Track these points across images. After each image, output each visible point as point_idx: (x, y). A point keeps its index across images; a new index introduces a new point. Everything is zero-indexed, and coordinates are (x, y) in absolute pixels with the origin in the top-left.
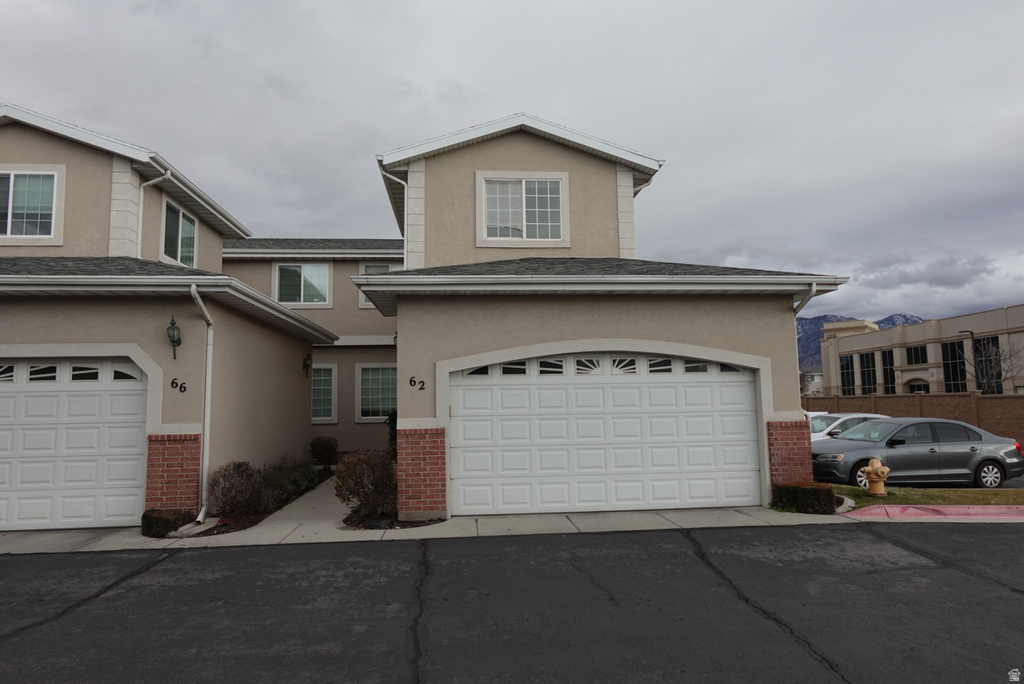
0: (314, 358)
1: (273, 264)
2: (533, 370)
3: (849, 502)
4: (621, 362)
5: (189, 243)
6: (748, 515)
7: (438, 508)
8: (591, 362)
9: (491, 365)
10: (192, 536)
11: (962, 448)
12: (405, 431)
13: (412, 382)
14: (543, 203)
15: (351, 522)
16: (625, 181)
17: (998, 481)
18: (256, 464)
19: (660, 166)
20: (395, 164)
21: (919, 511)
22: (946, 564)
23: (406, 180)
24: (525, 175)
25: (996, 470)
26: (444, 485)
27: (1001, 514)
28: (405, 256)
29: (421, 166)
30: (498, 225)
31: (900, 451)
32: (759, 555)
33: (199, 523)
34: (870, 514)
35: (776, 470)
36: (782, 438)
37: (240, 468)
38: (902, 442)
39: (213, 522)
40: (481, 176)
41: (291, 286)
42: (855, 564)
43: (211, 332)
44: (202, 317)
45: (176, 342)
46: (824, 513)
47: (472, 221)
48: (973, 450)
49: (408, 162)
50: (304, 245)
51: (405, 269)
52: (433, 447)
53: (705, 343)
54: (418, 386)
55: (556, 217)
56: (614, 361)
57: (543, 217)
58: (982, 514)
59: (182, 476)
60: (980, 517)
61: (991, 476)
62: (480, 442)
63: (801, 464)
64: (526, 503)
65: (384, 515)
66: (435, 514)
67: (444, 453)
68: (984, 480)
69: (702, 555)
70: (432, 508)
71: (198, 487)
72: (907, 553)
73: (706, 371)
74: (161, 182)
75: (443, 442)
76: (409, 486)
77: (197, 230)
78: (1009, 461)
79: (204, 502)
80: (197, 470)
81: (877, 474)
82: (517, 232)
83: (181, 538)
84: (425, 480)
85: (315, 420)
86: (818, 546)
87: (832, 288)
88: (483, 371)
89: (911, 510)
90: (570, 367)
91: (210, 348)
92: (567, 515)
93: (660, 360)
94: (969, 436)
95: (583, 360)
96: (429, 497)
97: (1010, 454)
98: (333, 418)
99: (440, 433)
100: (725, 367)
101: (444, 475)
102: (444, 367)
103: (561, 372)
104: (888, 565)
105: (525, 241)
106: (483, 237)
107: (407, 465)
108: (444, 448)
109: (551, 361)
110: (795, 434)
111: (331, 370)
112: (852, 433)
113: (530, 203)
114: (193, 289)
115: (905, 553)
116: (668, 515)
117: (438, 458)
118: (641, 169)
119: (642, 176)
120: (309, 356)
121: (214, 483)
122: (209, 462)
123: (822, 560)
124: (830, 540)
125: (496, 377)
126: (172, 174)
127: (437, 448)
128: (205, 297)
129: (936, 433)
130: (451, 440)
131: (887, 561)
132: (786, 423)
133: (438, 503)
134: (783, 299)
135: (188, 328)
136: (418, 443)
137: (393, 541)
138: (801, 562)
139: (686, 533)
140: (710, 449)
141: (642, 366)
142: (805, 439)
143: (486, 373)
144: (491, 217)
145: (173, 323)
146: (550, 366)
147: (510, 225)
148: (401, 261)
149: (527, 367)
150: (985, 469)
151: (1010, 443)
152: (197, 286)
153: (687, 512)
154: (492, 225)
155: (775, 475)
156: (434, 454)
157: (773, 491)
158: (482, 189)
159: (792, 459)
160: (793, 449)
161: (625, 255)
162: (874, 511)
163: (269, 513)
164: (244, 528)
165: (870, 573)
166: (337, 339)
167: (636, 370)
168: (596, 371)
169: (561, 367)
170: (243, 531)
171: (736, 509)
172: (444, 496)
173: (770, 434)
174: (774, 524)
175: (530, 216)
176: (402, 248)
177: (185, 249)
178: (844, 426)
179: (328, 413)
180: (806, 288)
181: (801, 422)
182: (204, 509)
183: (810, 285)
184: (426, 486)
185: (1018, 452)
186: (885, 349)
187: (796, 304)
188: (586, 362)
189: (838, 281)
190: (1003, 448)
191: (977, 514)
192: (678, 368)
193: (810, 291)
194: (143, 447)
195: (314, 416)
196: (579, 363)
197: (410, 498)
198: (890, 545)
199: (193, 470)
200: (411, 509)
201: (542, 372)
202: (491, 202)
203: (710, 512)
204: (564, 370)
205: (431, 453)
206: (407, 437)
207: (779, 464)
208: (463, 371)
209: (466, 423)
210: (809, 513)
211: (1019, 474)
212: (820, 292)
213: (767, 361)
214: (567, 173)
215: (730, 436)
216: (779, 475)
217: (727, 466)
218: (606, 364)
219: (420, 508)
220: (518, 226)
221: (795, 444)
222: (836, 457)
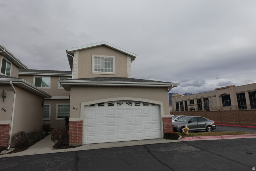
0: (45, 102)
1: (34, 77)
2: (106, 105)
3: (181, 137)
4: (128, 103)
5: (9, 70)
6: (158, 141)
7: (80, 142)
8: (121, 103)
9: (95, 104)
10: (6, 154)
11: (203, 123)
12: (72, 121)
13: (74, 108)
14: (109, 63)
15: (55, 147)
16: (129, 59)
17: (211, 130)
18: (27, 132)
19: (137, 56)
20: (70, 52)
21: (196, 138)
22: (203, 150)
23: (73, 56)
24: (105, 56)
25: (210, 128)
26: (82, 136)
27: (212, 138)
29: (78, 53)
30: (97, 68)
31: (191, 124)
32: (162, 150)
33: (8, 150)
34: (186, 139)
35: (165, 129)
36: (166, 121)
37: (22, 133)
38: (191, 122)
39: (12, 150)
40: (93, 56)
41: (39, 82)
42: (184, 151)
43: (15, 94)
44: (13, 90)
45: (4, 97)
46: (176, 139)
47: (91, 67)
48: (206, 123)
49: (74, 51)
50: (43, 72)
51: (72, 79)
52: (79, 126)
53: (148, 99)
54: (76, 109)
55: (112, 67)
56: (126, 103)
57: (109, 67)
58: (209, 138)
59: (3, 136)
60: (208, 139)
61: (210, 129)
62: (92, 124)
63: (170, 128)
64: (104, 140)
65: (65, 145)
66: (79, 144)
67: (82, 127)
68: (208, 130)
69: (149, 151)
70: (78, 142)
71: (8, 139)
72: (194, 148)
73: (148, 105)
74: (2, 52)
75: (82, 124)
76: (72, 136)
77: (11, 66)
78: (213, 126)
79: (10, 144)
80: (8, 134)
81: (186, 130)
82: (102, 70)
83: (2, 154)
84: (77, 135)
85: (44, 119)
86: (175, 147)
87: (176, 86)
88: (93, 105)
89: (194, 138)
90: (115, 104)
91: (15, 99)
92: (114, 143)
93: (138, 103)
94: (205, 120)
95: (119, 103)
96: (78, 139)
97: (213, 124)
98: (49, 119)
99: (81, 122)
100: (153, 104)
101: (82, 133)
102: (83, 104)
103: (113, 106)
104: (191, 151)
105: (104, 73)
106: (93, 71)
107: (72, 131)
108: (82, 126)
109: (111, 103)
110: (169, 120)
111: (49, 105)
112: (180, 120)
113: (106, 63)
114: (11, 82)
116: (140, 142)
117: (81, 129)
118: (133, 57)
119: (133, 58)
120: (43, 101)
121: (13, 138)
122: (12, 132)
123: (176, 151)
124: (178, 146)
125: (97, 107)
126: (5, 50)
127: (80, 126)
128: (14, 85)
129: (198, 120)
130: (84, 124)
131: (191, 150)
132: (167, 118)
133: (80, 141)
134: (165, 88)
135: (8, 93)
136: (75, 125)
137: (68, 152)
138: (172, 151)
139: (144, 146)
140: (149, 124)
141: (133, 104)
142: (171, 121)
143: (94, 106)
144: (96, 66)
145: (4, 92)
147: (100, 68)
148: (71, 77)
149: (105, 104)
150: (208, 128)
151: (213, 122)
152: (12, 81)
153: (144, 141)
154: (96, 68)
157: (164, 134)
158: (93, 59)
159: (168, 127)
160: (168, 124)
161: (129, 77)
163: (30, 146)
164: (22, 151)
165: (187, 153)
166: (52, 97)
167: (132, 105)
168: (122, 105)
169: (113, 104)
170: (22, 152)
171: (156, 139)
172: (82, 139)
173: (163, 121)
174: (165, 143)
175: (106, 67)
176: (72, 73)
177: (7, 71)
178: (178, 118)
179: (48, 117)
180: (171, 86)
181: (170, 118)
182: (10, 146)
183: (172, 85)
184: (77, 136)
185: (215, 124)
186: (185, 101)
187: (168, 90)
189: (178, 84)
191: (208, 138)
192: (142, 105)
193: (172, 86)
195: (43, 118)
196: (118, 103)
197: (72, 140)
198: (191, 146)
199: (7, 134)
200: (73, 143)
201: (108, 106)
202: (96, 63)
203: (150, 140)
204: (114, 105)
205: (79, 127)
206: (72, 123)
207: (165, 128)
208: (88, 105)
209: (88, 119)
210: (172, 139)
211: (215, 129)
212: (174, 87)
213: (162, 103)
214: (115, 57)
215: (154, 121)
216: (165, 130)
217: (154, 129)
218: (125, 103)
219: (75, 143)
220: (102, 69)
221: (169, 123)
222: (177, 126)
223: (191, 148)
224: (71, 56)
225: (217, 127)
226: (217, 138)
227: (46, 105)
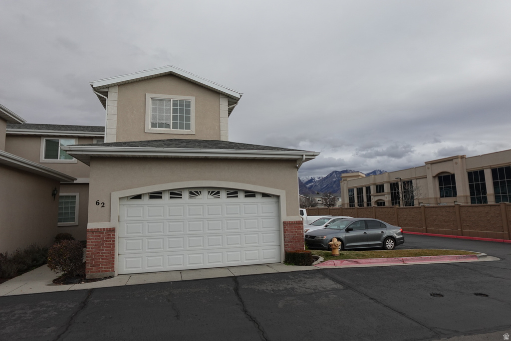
0: (60, 191)
1: (42, 139)
2: (166, 196)
4: (212, 192)
6: (272, 267)
7: (109, 271)
8: (197, 192)
9: (143, 194)
11: (378, 231)
12: (92, 229)
13: (97, 203)
14: (181, 111)
15: (57, 282)
16: (224, 104)
17: (393, 246)
19: (241, 96)
20: (103, 87)
21: (349, 262)
22: (348, 287)
23: (107, 96)
24: (173, 97)
25: (392, 241)
26: (113, 258)
27: (384, 262)
28: (105, 136)
29: (116, 89)
30: (158, 121)
31: (352, 234)
32: (264, 288)
34: (327, 265)
35: (287, 245)
36: (291, 229)
38: (351, 230)
40: (149, 96)
41: (52, 150)
42: (307, 290)
46: (307, 265)
47: (143, 119)
48: (383, 232)
49: (108, 87)
50: (62, 128)
51: (105, 142)
52: (108, 238)
53: (254, 183)
54: (101, 205)
55: (188, 119)
56: (209, 192)
57: (181, 118)
58: (376, 262)
60: (375, 264)
61: (390, 244)
62: (134, 234)
63: (299, 241)
64: (160, 266)
65: (78, 276)
66: (108, 274)
67: (114, 241)
68: (387, 246)
69: (236, 290)
70: (106, 271)
72: (333, 283)
73: (255, 197)
75: (114, 235)
76: (93, 259)
78: (397, 237)
81: (335, 245)
82: (168, 126)
84: (103, 256)
85: (60, 224)
86: (295, 282)
87: (313, 157)
88: (139, 197)
89: (345, 262)
90: (186, 195)
92: (181, 271)
93: (232, 191)
94: (382, 226)
95: (193, 191)
96: (105, 265)
97: (398, 234)
99: (112, 230)
100: (265, 195)
101: (114, 252)
102: (116, 196)
103: (181, 198)
104: (322, 289)
105: (171, 130)
106: (149, 128)
107: (92, 248)
108: (114, 238)
109: (176, 192)
110: (296, 227)
111: (75, 196)
112: (333, 226)
113: (175, 111)
115: (332, 282)
116: (232, 270)
117: (110, 244)
118: (234, 98)
119: (233, 101)
120: (56, 189)
123: (293, 289)
124: (302, 278)
125: (146, 200)
127: (110, 238)
129: (367, 225)
130: (117, 234)
132: (292, 222)
133: (109, 268)
134: (293, 162)
136: (99, 236)
137: (75, 290)
138: (283, 290)
139: (235, 278)
140: (256, 235)
141: (223, 194)
142: (301, 229)
143: (141, 198)
144: (154, 117)
146: (175, 194)
147: (164, 122)
148: (103, 138)
149: (163, 195)
150: (388, 241)
151: (399, 229)
153: (243, 267)
154: (154, 121)
155: (286, 247)
156: (108, 241)
157: (285, 255)
158: (149, 103)
159: (295, 239)
160: (295, 234)
161: (223, 139)
162: (328, 263)
165: (312, 294)
166: (76, 179)
167: (220, 196)
168: (199, 197)
169: (181, 195)
171: (268, 265)
172: (113, 264)
173: (284, 228)
174: (280, 271)
175: (175, 118)
176: (104, 132)
179: (73, 220)
180: (301, 157)
181: (299, 221)
183: (303, 155)
184: (103, 259)
185: (402, 233)
187: (297, 165)
188: (194, 192)
189: (315, 154)
190: (395, 231)
191: (373, 263)
192: (241, 196)
193: (303, 158)
195: (59, 222)
196: (191, 193)
197: (94, 266)
198: (328, 280)
200: (94, 272)
201: (171, 198)
202: (154, 110)
203: (254, 267)
204: (183, 196)
205: (106, 241)
206: (93, 233)
207: (289, 242)
208: (127, 197)
209: (128, 225)
210: (300, 265)
211: (402, 243)
212: (307, 160)
213: (284, 192)
214: (195, 97)
215: (269, 229)
216: (288, 247)
217: (264, 244)
218: (205, 194)
219: (99, 271)
220: (168, 123)
221: (296, 232)
222: (323, 237)
223: (328, 284)
224: (102, 93)
225: (406, 239)
226: (393, 261)
227: (63, 196)
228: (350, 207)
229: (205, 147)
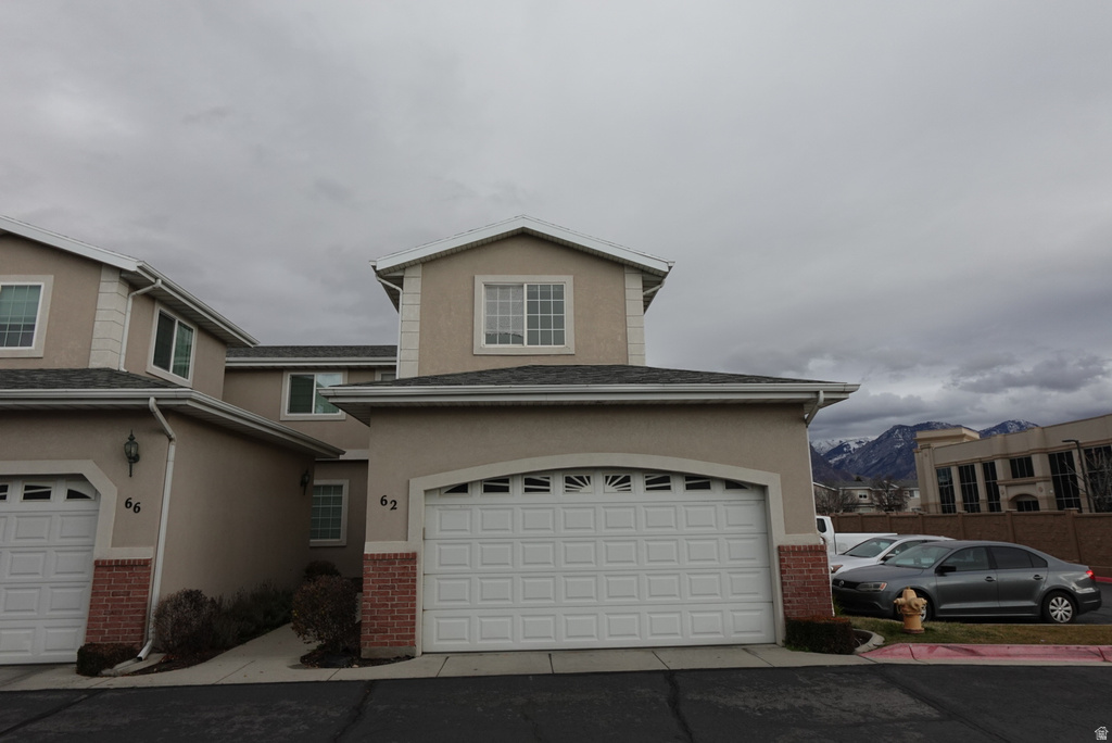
0: (315, 473)
1: (285, 374)
2: (517, 488)
3: (877, 639)
4: (614, 478)
6: (754, 654)
7: (405, 644)
8: (581, 479)
9: (472, 483)
10: (128, 675)
11: (1026, 575)
12: (372, 555)
13: (383, 501)
14: (545, 308)
15: (308, 661)
16: (634, 287)
17: (1069, 615)
18: (209, 594)
19: (670, 268)
20: (389, 270)
21: (950, 651)
22: (951, 715)
23: (401, 286)
24: (527, 280)
25: (1066, 602)
26: (413, 617)
27: (1046, 655)
28: (397, 364)
29: (418, 271)
30: (498, 330)
32: (740, 703)
33: (140, 659)
34: (892, 654)
35: (790, 602)
36: (797, 564)
37: (192, 597)
38: (952, 569)
39: (156, 658)
40: (480, 281)
42: (845, 715)
43: (173, 448)
44: (163, 431)
45: (133, 459)
46: (841, 653)
47: (470, 328)
48: (1038, 578)
49: (404, 267)
51: (397, 378)
52: (403, 574)
53: (706, 459)
54: (389, 506)
55: (560, 322)
56: (607, 478)
57: (546, 322)
58: (1024, 655)
59: (127, 606)
60: (1016, 659)
61: (1061, 609)
62: (456, 568)
63: (818, 594)
64: (507, 638)
65: (347, 651)
66: (403, 650)
67: (414, 581)
68: (1053, 614)
69: (674, 703)
70: (399, 644)
71: (144, 618)
72: (912, 701)
73: (709, 488)
74: (151, 291)
75: (414, 568)
76: (374, 618)
77: (195, 338)
78: (1080, 591)
79: (151, 636)
80: (145, 600)
81: (910, 607)
82: (518, 339)
83: (115, 676)
84: (393, 611)
86: (813, 692)
87: (843, 396)
88: (462, 489)
89: (941, 650)
90: (557, 484)
91: (171, 466)
92: (550, 653)
93: (658, 476)
94: (1034, 562)
95: (572, 476)
96: (396, 630)
97: (1082, 584)
98: (342, 540)
99: (411, 558)
100: (732, 485)
101: (414, 605)
102: (418, 486)
103: (548, 490)
104: (884, 716)
105: (525, 348)
106: (481, 344)
107: (373, 594)
108: (415, 574)
109: (537, 478)
110: (810, 560)
111: (341, 487)
112: (901, 558)
113: (532, 307)
114: (152, 402)
115: (909, 700)
116: (662, 655)
117: (408, 587)
118: (651, 271)
119: (652, 279)
120: (307, 472)
121: (162, 612)
122: (157, 592)
123: (809, 709)
124: (832, 685)
125: (477, 496)
126: (163, 283)
127: (407, 575)
128: (166, 411)
129: (993, 559)
130: (421, 567)
131: (885, 711)
132: (799, 547)
133: (406, 637)
134: (796, 408)
135: (148, 444)
136: (387, 569)
137: (341, 681)
138: (784, 711)
139: (670, 675)
140: (716, 577)
141: (638, 483)
142: (822, 565)
144: (490, 323)
145: (132, 438)
146: (536, 483)
147: (511, 331)
148: (394, 368)
149: (510, 485)
150: (1054, 601)
151: (1087, 572)
152: (157, 399)
154: (491, 331)
155: (788, 608)
156: (404, 581)
157: (787, 626)
158: (481, 294)
159: (807, 589)
160: (808, 577)
161: (633, 362)
162: (896, 651)
163: (228, 648)
164: (189, 665)
165: (858, 725)
166: (344, 453)
167: (631, 488)
168: (586, 489)
169: (548, 484)
170: (186, 670)
171: (745, 647)
172: (413, 630)
173: (781, 560)
174: (776, 665)
175: (532, 322)
176: (395, 355)
177: (179, 358)
179: (337, 534)
180: (814, 396)
181: (816, 546)
182: (149, 643)
183: (817, 393)
184: (393, 618)
185: (1092, 582)
186: (987, 461)
187: (806, 416)
188: (576, 478)
189: (847, 389)
190: (1074, 577)
191: (1018, 656)
192: (678, 486)
193: (817, 399)
194: (89, 574)
195: (312, 538)
196: (568, 480)
197: (376, 632)
198: (897, 692)
199: (140, 599)
200: (376, 644)
201: (527, 490)
202: (491, 308)
203: (714, 650)
204: (551, 488)
205: (400, 581)
206: (375, 563)
207: (793, 595)
208: (440, 489)
209: (443, 547)
210: (823, 652)
211: (1097, 606)
212: (829, 402)
213: (777, 477)
214: (571, 277)
215: (739, 562)
216: (793, 608)
217: (734, 597)
218: (598, 482)
219: (386, 644)
220: (519, 332)
221: (810, 571)
222: (878, 586)
223: (899, 703)
224: (393, 280)
225: (1105, 598)
226: (1072, 654)
227: (319, 487)
228: (944, 512)
229: (596, 381)
